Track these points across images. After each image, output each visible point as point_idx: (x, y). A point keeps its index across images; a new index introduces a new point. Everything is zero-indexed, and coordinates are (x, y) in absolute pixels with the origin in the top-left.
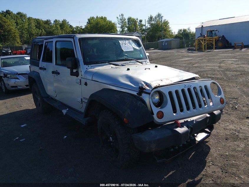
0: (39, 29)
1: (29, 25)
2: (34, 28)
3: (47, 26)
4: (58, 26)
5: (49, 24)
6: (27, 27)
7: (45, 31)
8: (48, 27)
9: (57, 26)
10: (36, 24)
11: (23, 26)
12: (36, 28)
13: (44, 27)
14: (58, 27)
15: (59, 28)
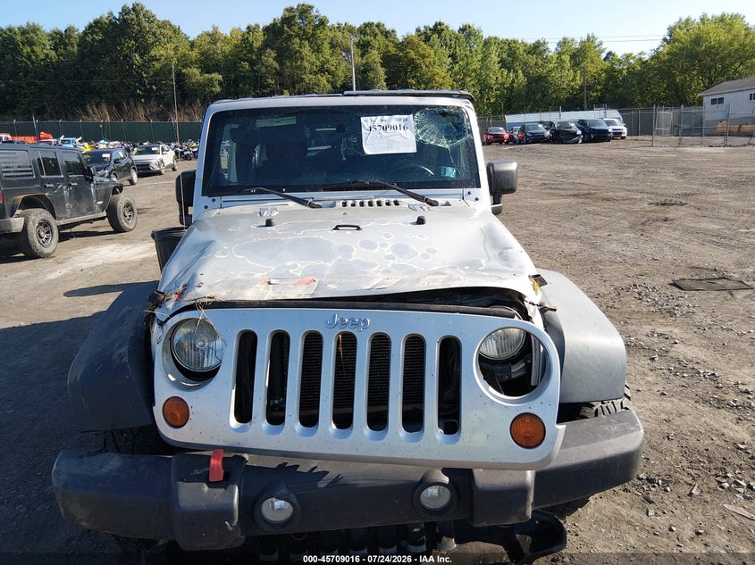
0: (509, 71)
1: (483, 60)
2: (497, 67)
3: (532, 60)
4: (566, 58)
5: (540, 54)
6: (476, 65)
7: (526, 74)
8: (536, 64)
9: (563, 57)
10: (505, 56)
11: (467, 64)
12: (501, 68)
13: (525, 64)
14: (564, 62)
15: (568, 65)
